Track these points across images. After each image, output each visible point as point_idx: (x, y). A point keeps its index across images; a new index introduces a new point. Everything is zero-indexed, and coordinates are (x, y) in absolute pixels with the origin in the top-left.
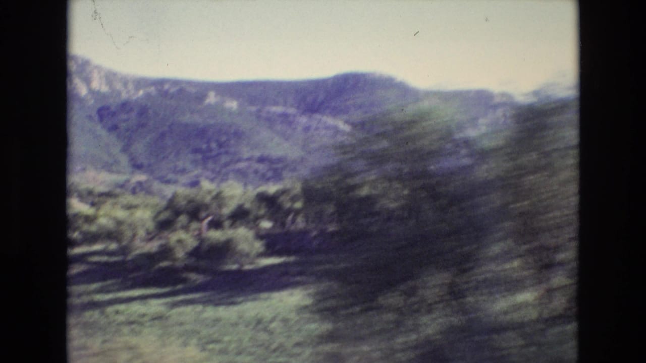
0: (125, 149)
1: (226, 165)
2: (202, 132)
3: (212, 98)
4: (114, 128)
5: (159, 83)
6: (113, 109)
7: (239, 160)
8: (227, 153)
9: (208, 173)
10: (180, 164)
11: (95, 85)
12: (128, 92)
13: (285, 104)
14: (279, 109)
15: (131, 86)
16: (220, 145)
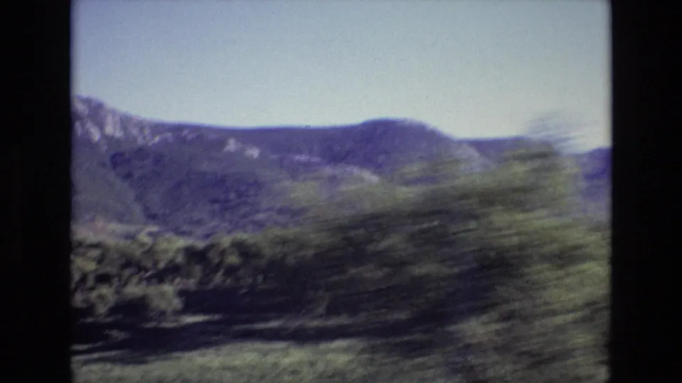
0: (139, 198)
1: (245, 216)
2: (220, 181)
3: (232, 145)
4: (128, 176)
5: (178, 129)
6: (127, 156)
7: (258, 211)
8: (245, 203)
9: (225, 224)
10: (196, 215)
11: (109, 130)
12: (144, 138)
13: (311, 152)
14: (303, 158)
15: (147, 131)
16: (240, 195)
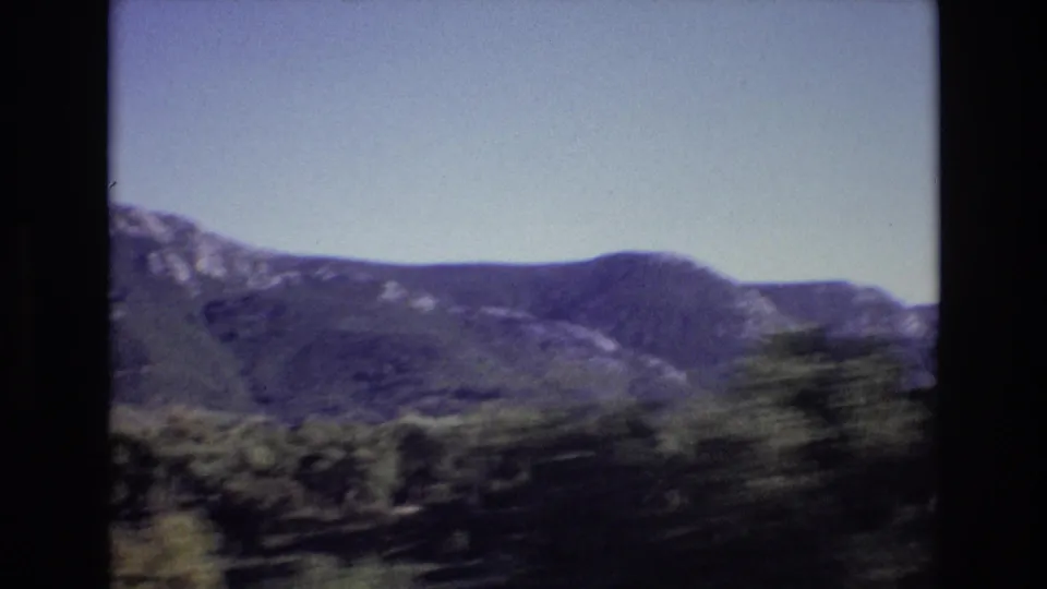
0: (246, 372)
2: (369, 347)
3: (391, 292)
4: (230, 337)
5: (309, 265)
6: (229, 305)
10: (333, 397)
11: (203, 264)
12: (258, 278)
13: (514, 304)
14: (501, 312)
15: (264, 268)
